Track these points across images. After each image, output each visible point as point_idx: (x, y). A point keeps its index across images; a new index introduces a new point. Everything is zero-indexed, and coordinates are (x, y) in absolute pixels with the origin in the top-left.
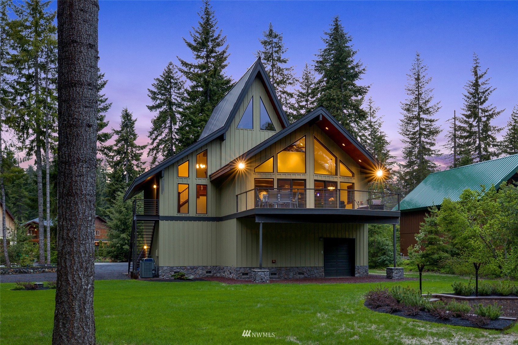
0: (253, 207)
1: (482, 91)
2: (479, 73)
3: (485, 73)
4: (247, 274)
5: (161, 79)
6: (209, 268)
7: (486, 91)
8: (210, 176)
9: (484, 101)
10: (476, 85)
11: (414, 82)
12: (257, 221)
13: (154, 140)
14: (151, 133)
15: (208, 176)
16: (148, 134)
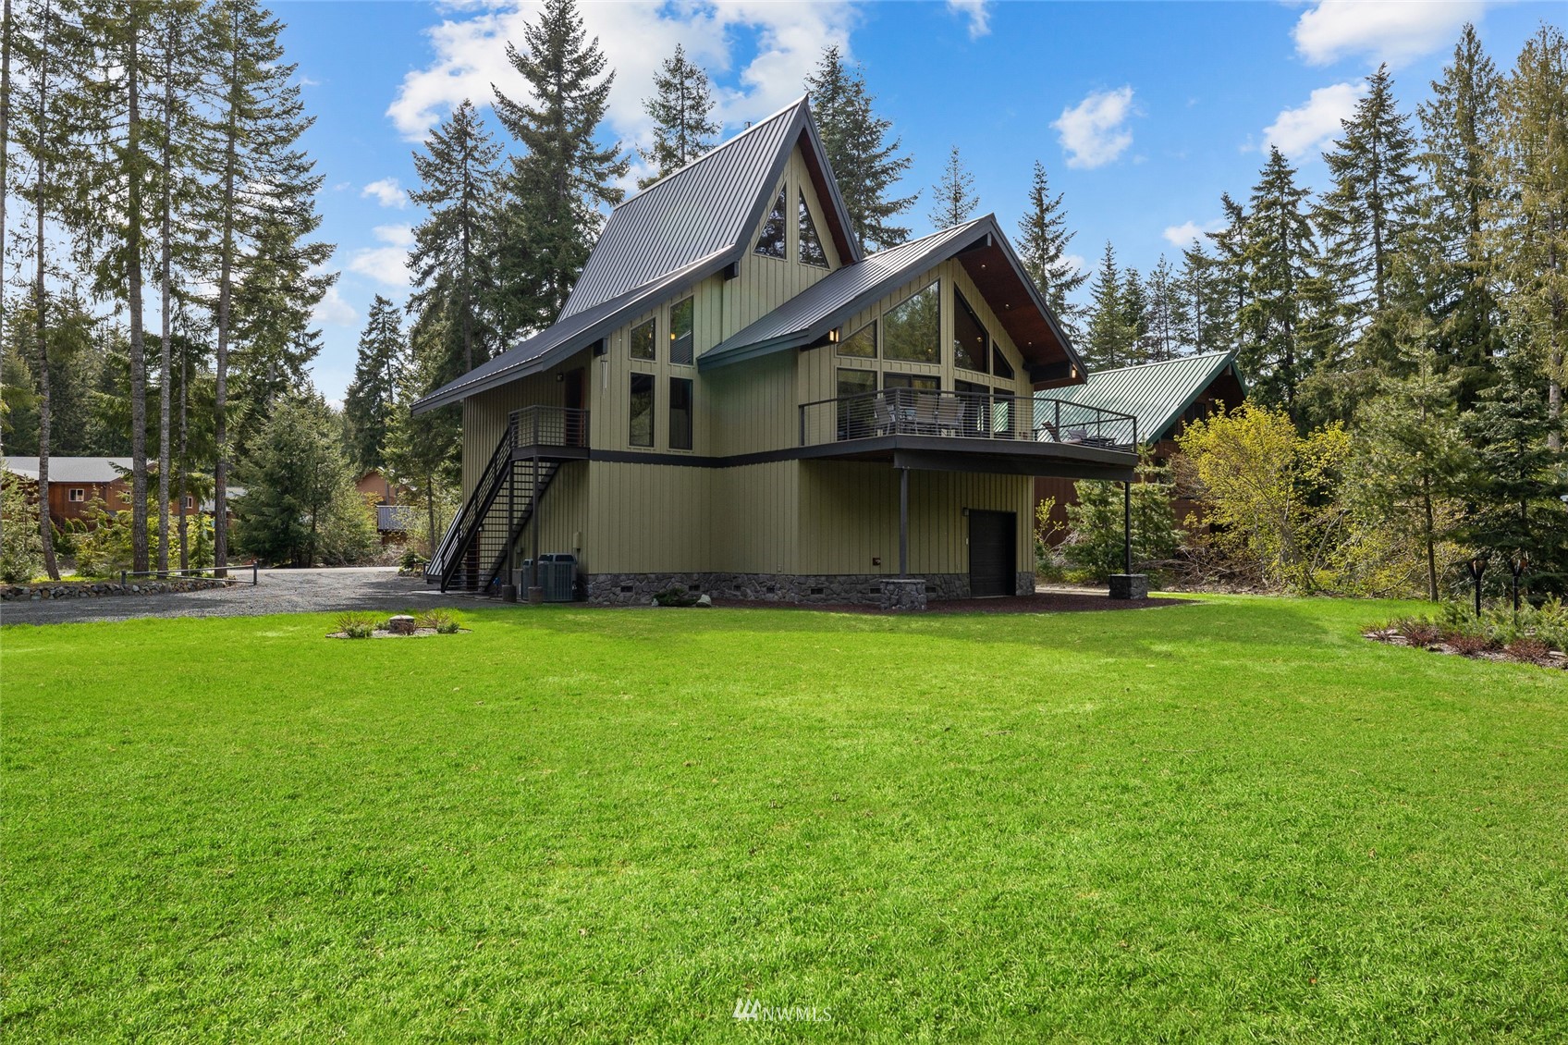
0: (834, 440)
1: (1051, 236)
2: (1046, 201)
3: (1057, 203)
4: (820, 591)
5: (442, 133)
6: (695, 577)
7: (1059, 236)
8: (698, 360)
9: (1056, 256)
10: (1040, 223)
11: (949, 204)
12: (897, 464)
13: (426, 274)
14: (416, 259)
15: (695, 360)
16: (408, 259)
